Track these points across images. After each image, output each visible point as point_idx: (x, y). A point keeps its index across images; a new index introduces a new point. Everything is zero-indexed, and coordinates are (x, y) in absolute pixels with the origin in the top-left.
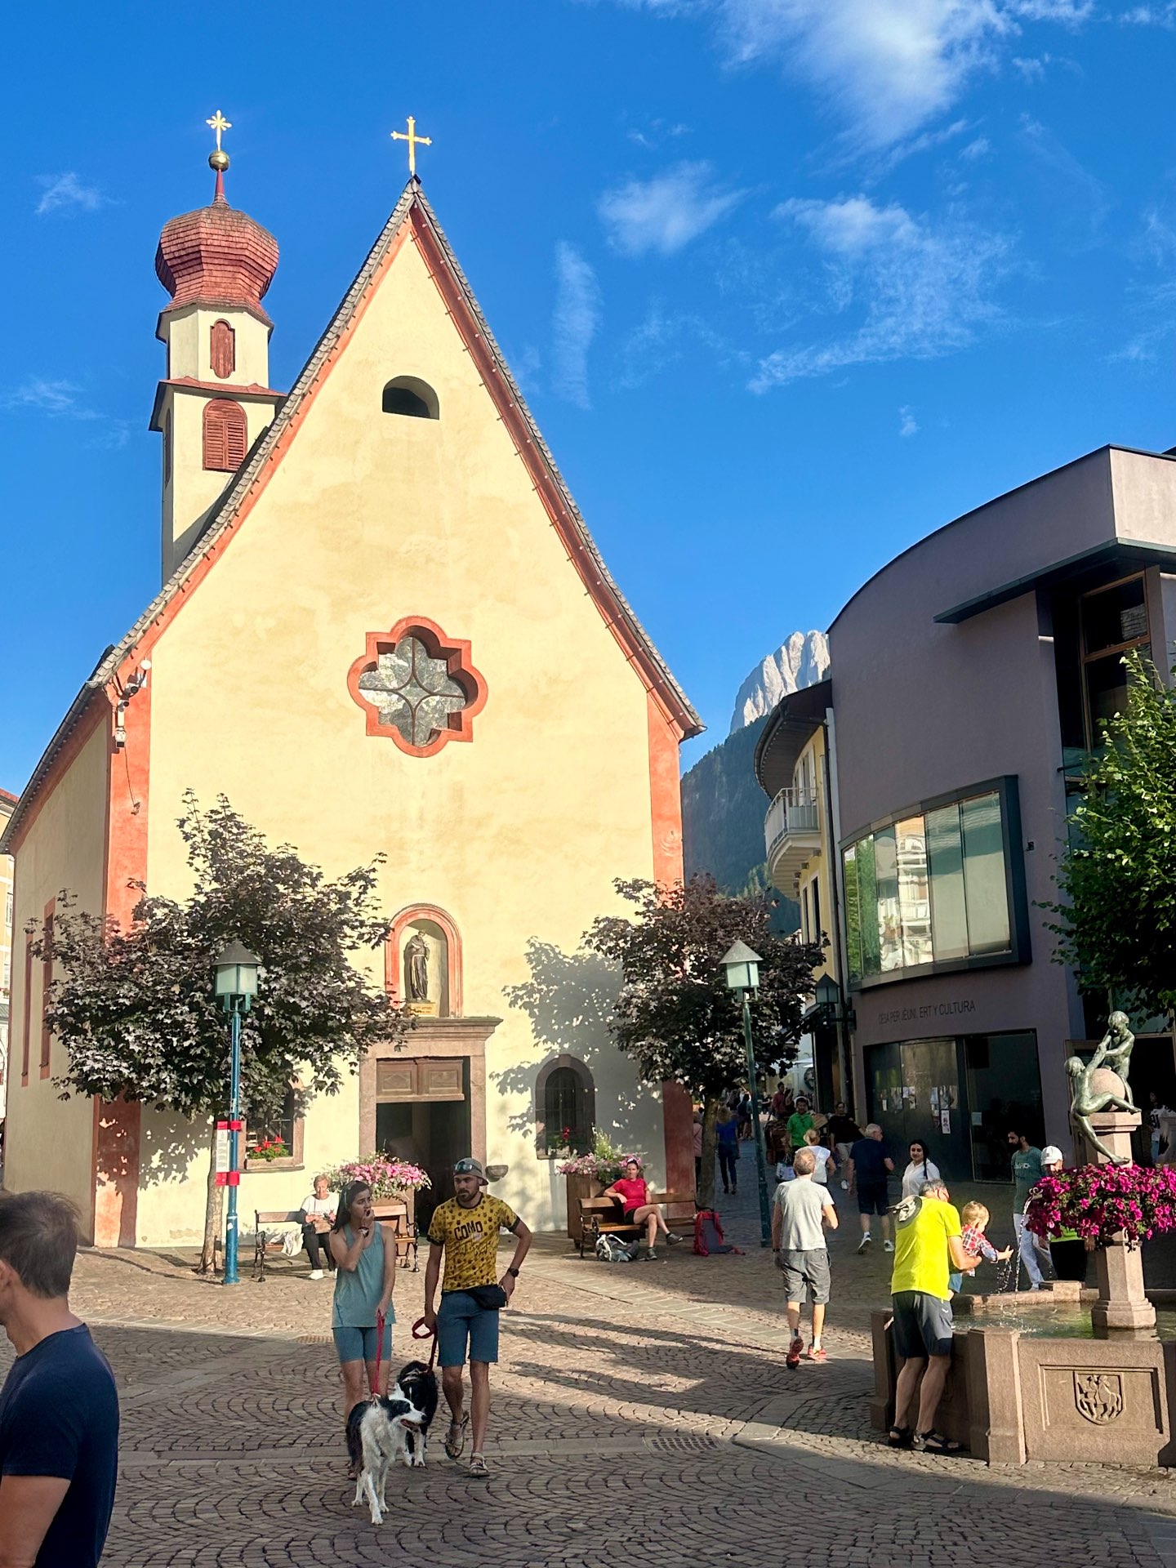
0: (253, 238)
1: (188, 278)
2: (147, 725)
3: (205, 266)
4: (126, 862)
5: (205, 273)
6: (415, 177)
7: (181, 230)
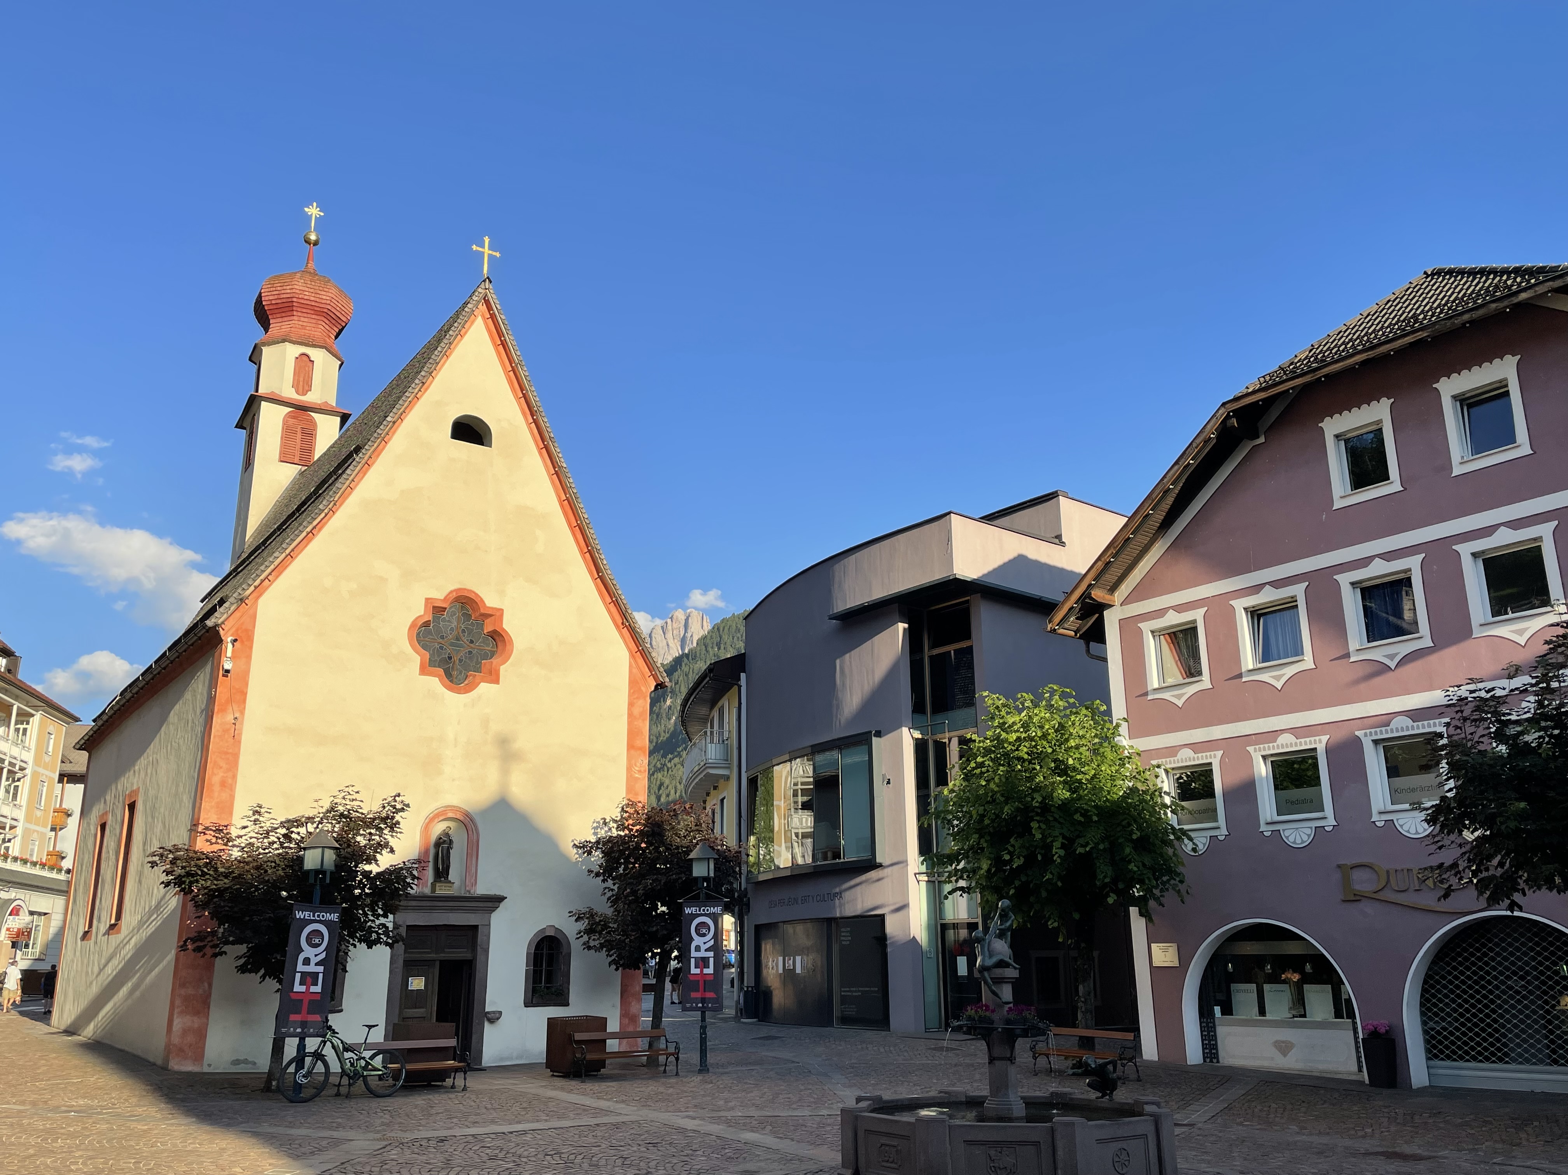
0: (335, 297)
1: (280, 320)
2: (249, 657)
3: (295, 313)
4: (222, 764)
5: (295, 318)
6: (488, 278)
7: (279, 285)
